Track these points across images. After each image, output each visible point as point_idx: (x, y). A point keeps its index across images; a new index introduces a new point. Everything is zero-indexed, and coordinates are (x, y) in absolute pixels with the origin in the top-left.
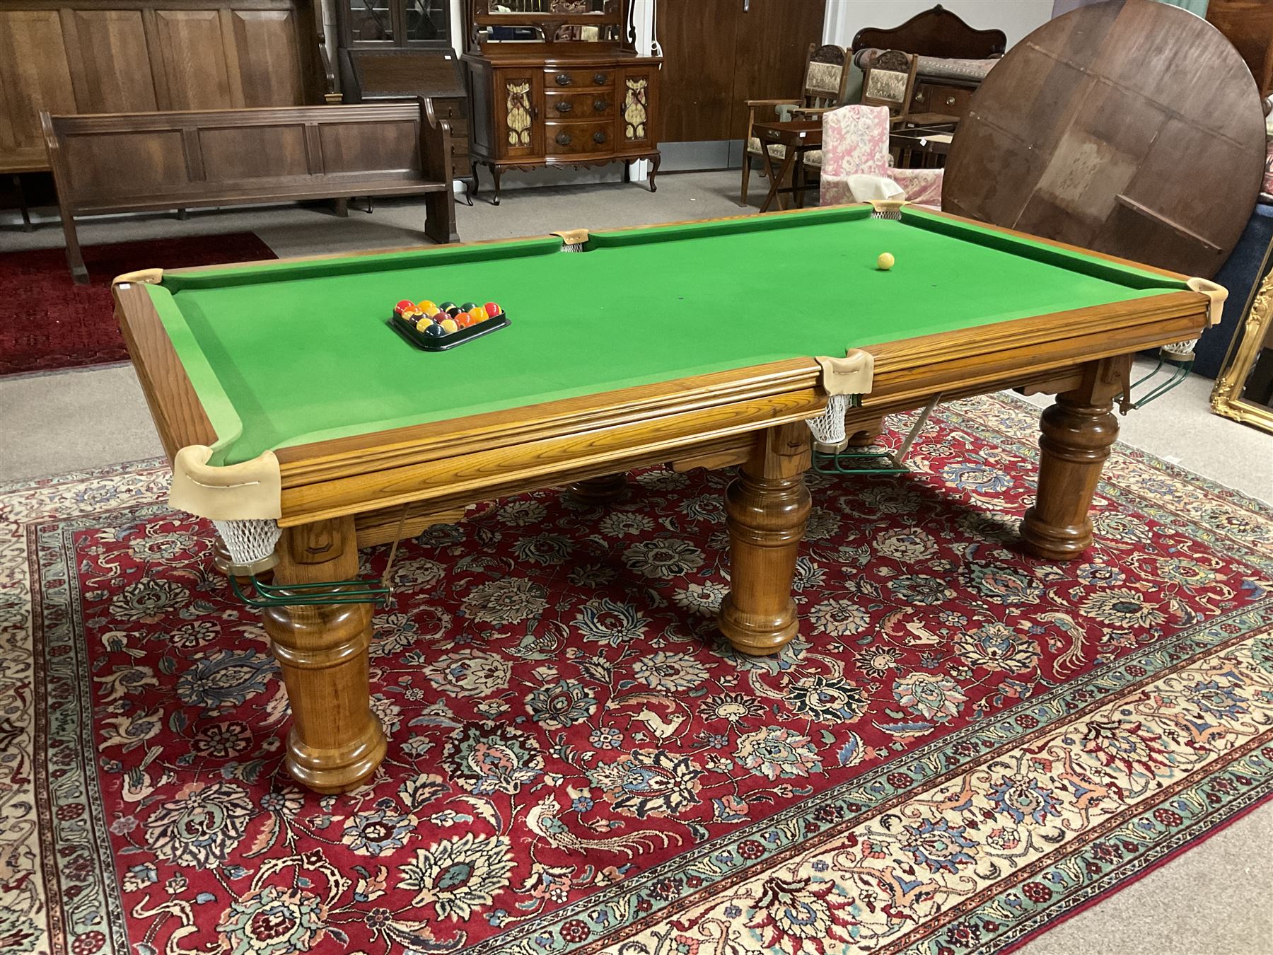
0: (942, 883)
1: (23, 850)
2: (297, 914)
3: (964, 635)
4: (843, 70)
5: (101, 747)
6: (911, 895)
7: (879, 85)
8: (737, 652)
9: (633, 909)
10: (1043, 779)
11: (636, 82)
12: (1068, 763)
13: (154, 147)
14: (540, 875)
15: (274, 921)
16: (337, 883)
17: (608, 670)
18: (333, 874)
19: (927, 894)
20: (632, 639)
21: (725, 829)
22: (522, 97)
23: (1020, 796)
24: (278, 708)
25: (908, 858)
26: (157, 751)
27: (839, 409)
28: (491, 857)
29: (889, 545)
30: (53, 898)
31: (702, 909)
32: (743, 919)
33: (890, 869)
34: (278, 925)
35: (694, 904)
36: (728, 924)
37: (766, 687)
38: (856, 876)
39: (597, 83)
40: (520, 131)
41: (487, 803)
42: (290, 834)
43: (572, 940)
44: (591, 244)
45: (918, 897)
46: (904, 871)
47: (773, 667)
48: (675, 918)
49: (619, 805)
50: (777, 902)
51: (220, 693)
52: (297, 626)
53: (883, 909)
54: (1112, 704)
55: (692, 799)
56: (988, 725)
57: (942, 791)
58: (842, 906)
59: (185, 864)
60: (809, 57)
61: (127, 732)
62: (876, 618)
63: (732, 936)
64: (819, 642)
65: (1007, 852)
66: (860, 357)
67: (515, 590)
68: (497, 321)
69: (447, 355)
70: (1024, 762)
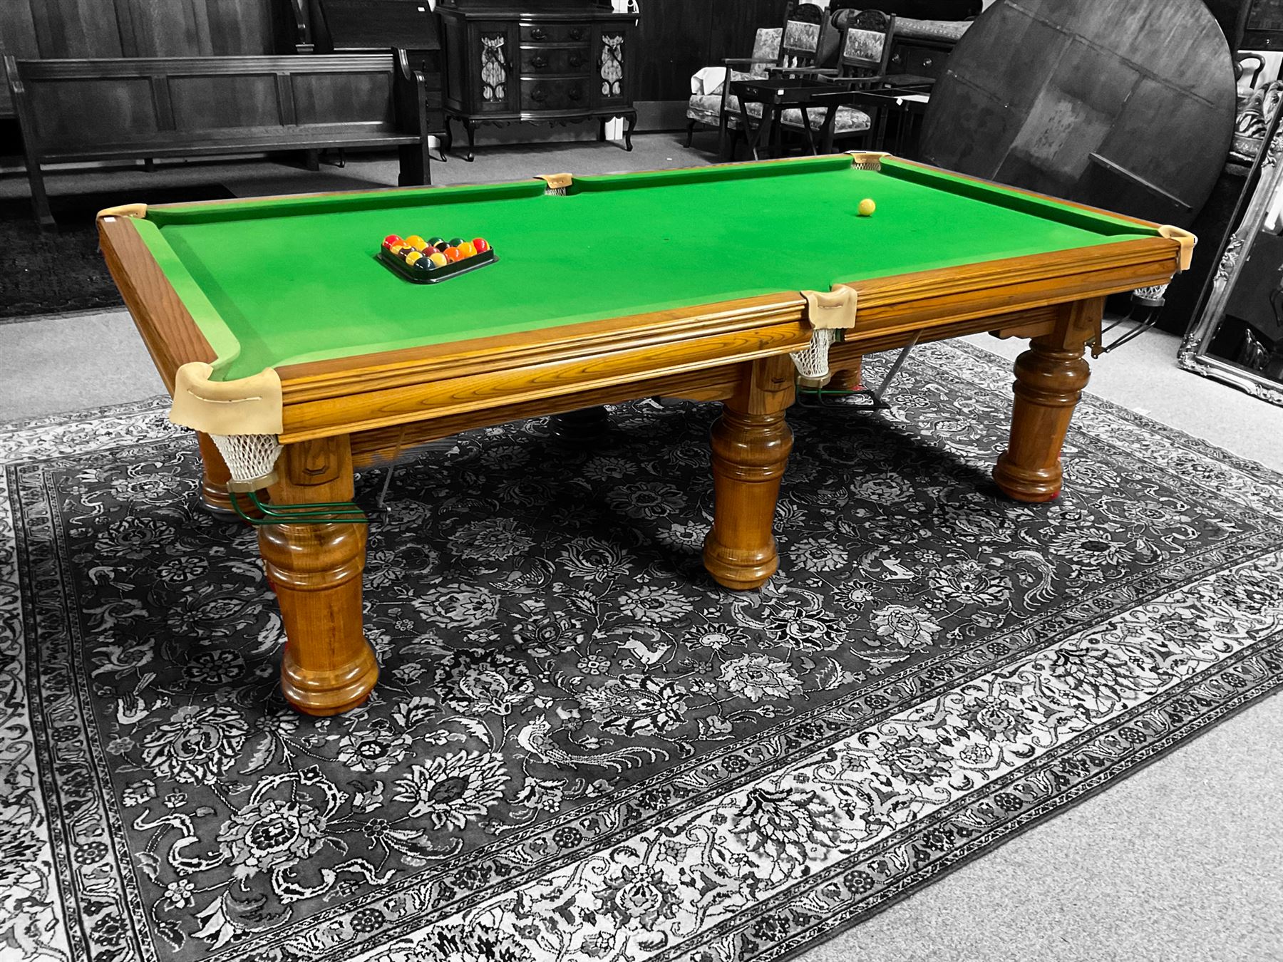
0: (918, 793)
1: (20, 768)
2: (296, 825)
3: (938, 571)
4: (821, 29)
5: (94, 674)
6: (889, 804)
7: (857, 44)
8: (718, 587)
9: (623, 818)
10: (1014, 702)
11: (612, 37)
12: (1037, 686)
13: (122, 93)
14: (533, 788)
15: (273, 831)
16: (334, 797)
17: (594, 603)
18: (330, 788)
19: (904, 803)
20: (617, 574)
21: (710, 745)
22: (497, 51)
23: (992, 716)
24: (269, 638)
25: (885, 772)
26: (150, 677)
27: (823, 343)
28: (484, 771)
29: (868, 489)
30: (52, 813)
31: (689, 816)
32: (729, 825)
33: (868, 781)
34: (277, 835)
35: (681, 812)
36: (714, 830)
37: (748, 618)
38: (836, 787)
39: (573, 38)
40: (494, 85)
41: (479, 723)
42: (286, 752)
43: (565, 846)
44: (575, 188)
45: (895, 806)
46: (882, 783)
47: (755, 600)
48: (663, 825)
49: (607, 725)
50: (760, 811)
51: (210, 625)
52: (294, 547)
53: (861, 817)
54: (1080, 634)
55: (678, 719)
56: (961, 652)
57: (917, 711)
58: (823, 814)
59: (182, 781)
60: (786, 15)
61: (119, 660)
62: (855, 555)
63: (718, 841)
64: (799, 577)
65: (980, 766)
66: (844, 292)
67: (501, 529)
68: (484, 257)
69: (436, 288)
70: (996, 685)
